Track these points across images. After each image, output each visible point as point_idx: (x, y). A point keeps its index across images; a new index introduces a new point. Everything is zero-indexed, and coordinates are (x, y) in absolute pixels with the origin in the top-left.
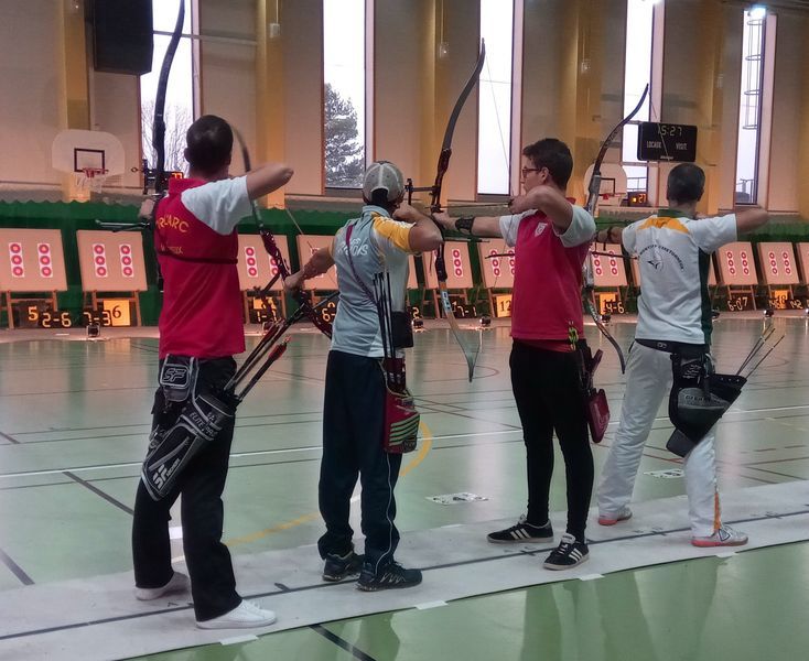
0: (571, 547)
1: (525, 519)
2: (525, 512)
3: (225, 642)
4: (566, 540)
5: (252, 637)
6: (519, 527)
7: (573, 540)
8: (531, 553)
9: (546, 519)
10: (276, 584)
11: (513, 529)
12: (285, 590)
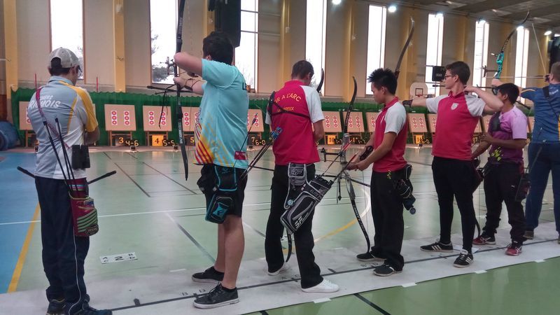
0: (466, 256)
1: (439, 240)
2: (439, 237)
3: (316, 301)
4: (463, 253)
5: (327, 299)
6: (436, 244)
7: (467, 253)
8: (445, 257)
9: (449, 241)
10: (329, 269)
11: (433, 245)
12: (335, 273)
